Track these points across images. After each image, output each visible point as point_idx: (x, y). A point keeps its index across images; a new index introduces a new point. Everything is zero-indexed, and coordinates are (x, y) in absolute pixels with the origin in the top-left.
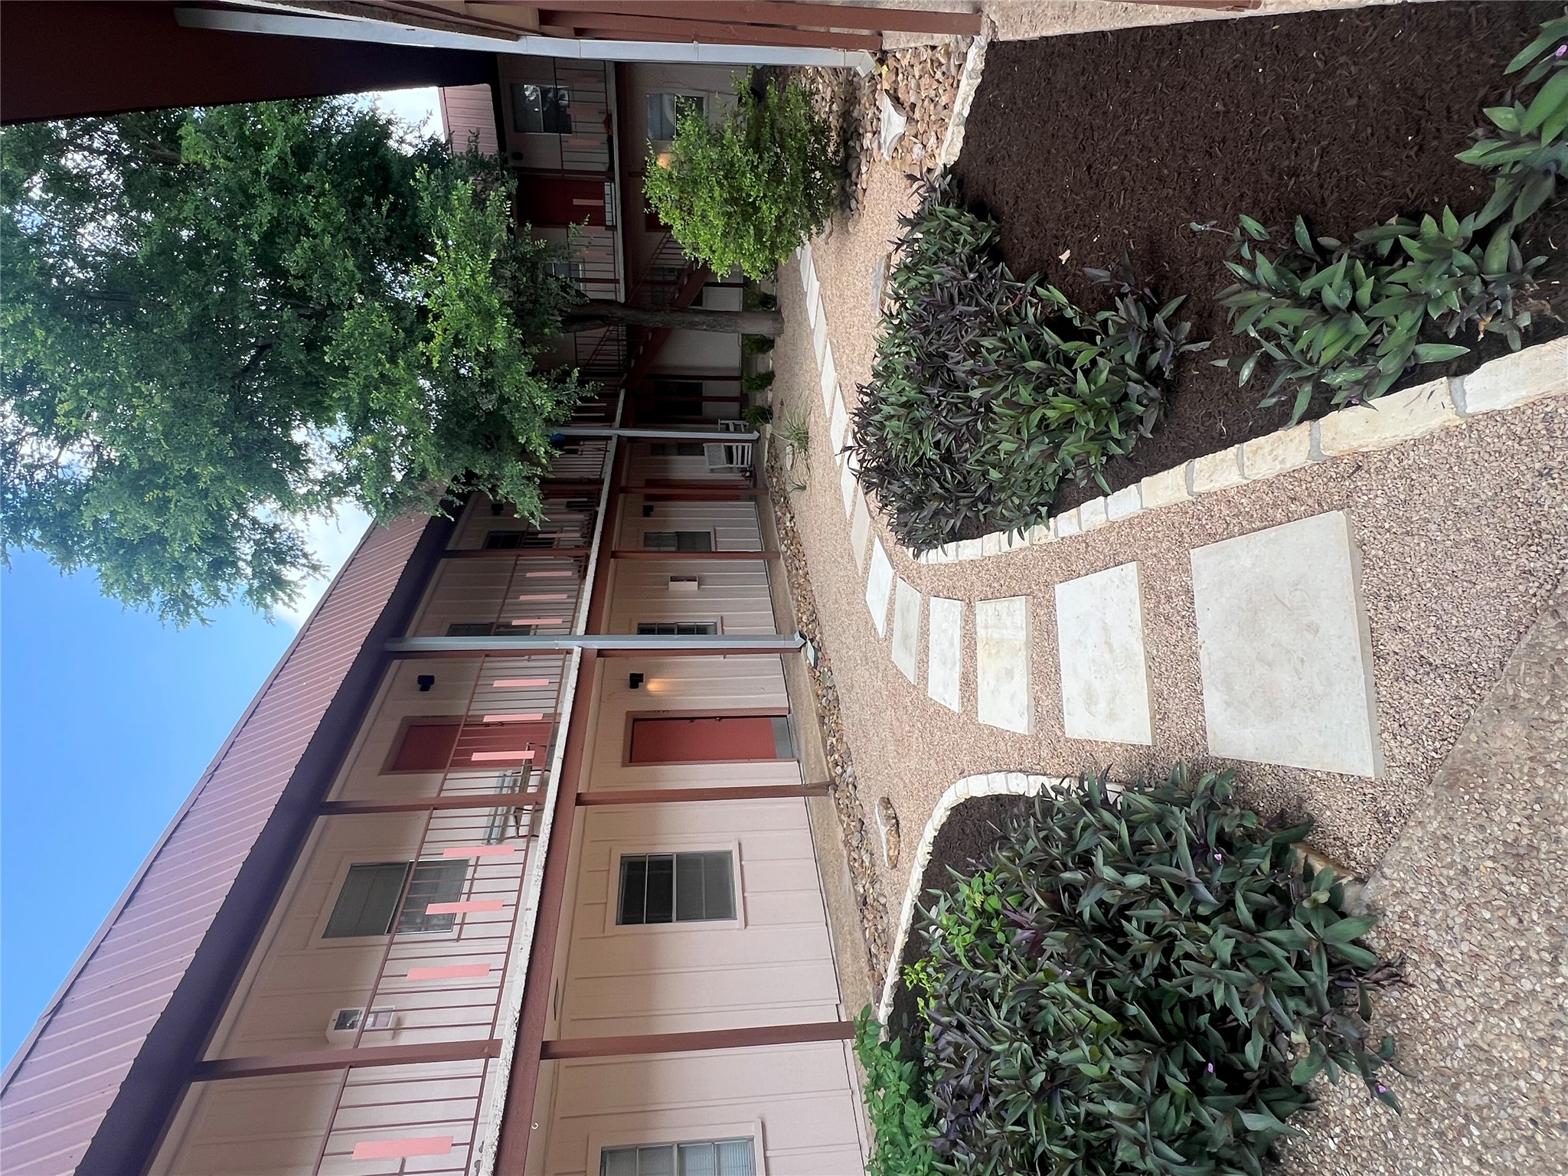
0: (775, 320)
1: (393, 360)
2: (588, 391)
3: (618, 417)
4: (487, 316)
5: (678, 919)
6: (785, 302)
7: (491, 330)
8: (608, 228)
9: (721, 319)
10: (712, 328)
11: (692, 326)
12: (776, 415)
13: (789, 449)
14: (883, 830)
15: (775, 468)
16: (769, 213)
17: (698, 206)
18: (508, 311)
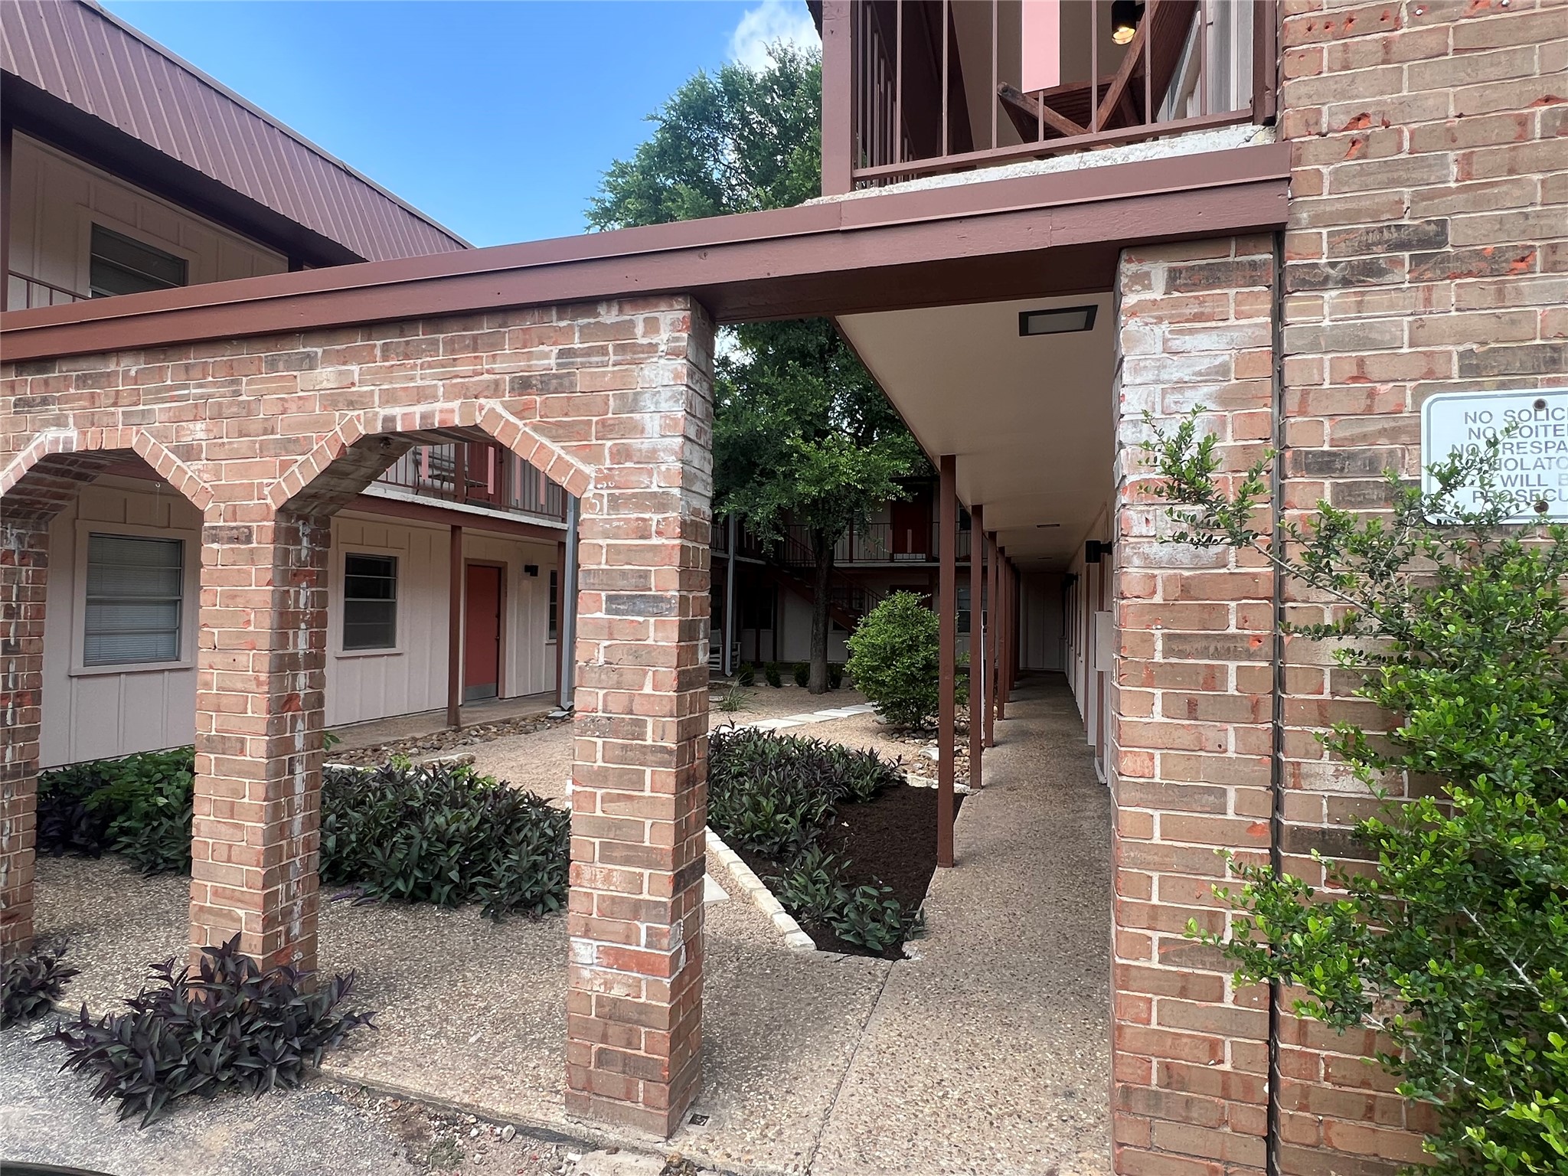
0: (821, 687)
1: (790, 412)
2: (768, 547)
3: (743, 559)
4: (819, 481)
5: (346, 602)
6: (836, 694)
7: (809, 482)
8: (892, 556)
9: (821, 644)
10: (814, 637)
11: (816, 622)
12: (748, 689)
13: (721, 698)
14: (455, 757)
16: (886, 676)
17: (890, 627)
18: (822, 495)
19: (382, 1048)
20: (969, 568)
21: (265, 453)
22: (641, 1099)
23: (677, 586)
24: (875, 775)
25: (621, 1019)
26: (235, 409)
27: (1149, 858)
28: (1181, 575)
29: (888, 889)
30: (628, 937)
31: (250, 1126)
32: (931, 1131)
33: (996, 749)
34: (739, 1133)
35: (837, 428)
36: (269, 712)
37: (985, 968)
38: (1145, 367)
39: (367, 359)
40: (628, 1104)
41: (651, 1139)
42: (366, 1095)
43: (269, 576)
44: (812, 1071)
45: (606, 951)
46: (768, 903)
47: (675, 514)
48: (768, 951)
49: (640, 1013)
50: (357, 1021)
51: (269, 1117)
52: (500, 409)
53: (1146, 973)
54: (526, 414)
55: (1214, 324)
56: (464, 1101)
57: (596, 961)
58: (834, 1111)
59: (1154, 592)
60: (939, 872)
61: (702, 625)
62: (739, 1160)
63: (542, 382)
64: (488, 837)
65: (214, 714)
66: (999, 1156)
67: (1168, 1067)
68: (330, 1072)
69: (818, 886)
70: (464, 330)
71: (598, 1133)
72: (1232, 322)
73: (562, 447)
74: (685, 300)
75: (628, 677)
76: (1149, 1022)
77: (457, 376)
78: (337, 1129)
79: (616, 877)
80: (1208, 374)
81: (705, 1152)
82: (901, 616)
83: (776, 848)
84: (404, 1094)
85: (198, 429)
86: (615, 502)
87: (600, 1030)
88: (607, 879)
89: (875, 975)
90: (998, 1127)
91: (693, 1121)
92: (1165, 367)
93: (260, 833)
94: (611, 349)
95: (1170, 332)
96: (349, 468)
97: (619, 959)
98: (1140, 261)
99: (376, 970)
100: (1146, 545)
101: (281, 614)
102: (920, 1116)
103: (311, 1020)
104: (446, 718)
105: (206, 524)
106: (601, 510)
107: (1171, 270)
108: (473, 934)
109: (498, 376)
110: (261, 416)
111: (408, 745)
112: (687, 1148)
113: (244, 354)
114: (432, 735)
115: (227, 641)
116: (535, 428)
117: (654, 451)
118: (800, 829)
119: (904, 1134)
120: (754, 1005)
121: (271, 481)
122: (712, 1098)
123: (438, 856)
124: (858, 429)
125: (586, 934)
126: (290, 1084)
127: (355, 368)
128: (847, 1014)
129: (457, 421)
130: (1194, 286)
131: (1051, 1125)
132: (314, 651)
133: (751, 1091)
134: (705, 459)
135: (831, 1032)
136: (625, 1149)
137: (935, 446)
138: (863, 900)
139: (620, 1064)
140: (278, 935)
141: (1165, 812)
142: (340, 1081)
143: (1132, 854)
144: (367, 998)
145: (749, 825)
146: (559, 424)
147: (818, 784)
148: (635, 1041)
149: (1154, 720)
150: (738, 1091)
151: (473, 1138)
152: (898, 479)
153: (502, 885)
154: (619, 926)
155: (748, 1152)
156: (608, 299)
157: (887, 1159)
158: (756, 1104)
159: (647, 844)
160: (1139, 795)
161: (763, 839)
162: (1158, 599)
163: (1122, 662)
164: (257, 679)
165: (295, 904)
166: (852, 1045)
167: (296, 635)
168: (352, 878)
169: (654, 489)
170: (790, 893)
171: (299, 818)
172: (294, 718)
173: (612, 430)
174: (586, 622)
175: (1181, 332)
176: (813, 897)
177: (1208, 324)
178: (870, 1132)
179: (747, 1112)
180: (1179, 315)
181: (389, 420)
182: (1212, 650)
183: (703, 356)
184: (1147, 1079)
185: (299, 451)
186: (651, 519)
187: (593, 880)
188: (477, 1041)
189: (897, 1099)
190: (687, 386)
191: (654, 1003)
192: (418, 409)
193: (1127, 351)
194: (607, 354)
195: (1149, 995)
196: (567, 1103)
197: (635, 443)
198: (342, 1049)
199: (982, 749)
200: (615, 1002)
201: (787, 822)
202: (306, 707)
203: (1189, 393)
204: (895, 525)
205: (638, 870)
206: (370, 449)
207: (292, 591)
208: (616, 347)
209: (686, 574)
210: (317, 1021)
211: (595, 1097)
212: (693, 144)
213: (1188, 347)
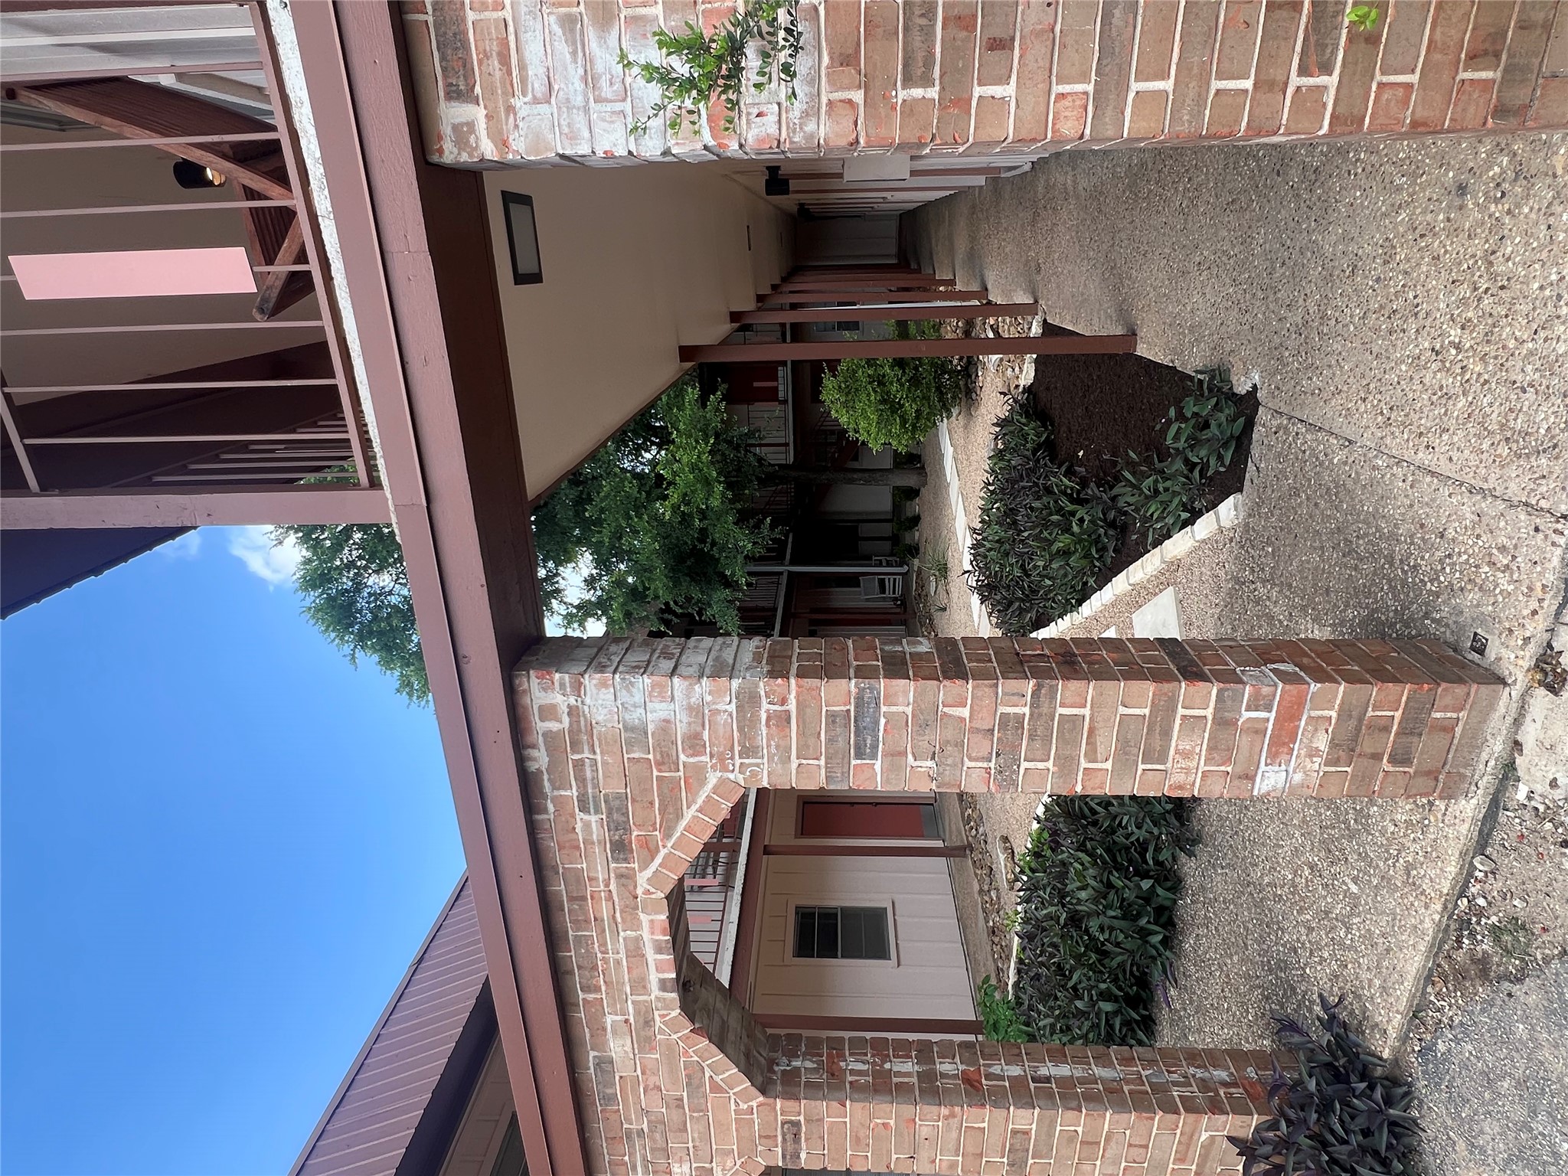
0: (919, 474)
1: (639, 516)
3: (788, 557)
4: (707, 483)
5: (842, 957)
6: (927, 459)
7: (710, 494)
8: (781, 403)
9: (873, 475)
10: (867, 482)
11: (851, 481)
12: (922, 550)
13: (932, 579)
14: (1002, 857)
15: (923, 595)
16: (910, 408)
17: (859, 406)
18: (722, 479)
19: (1363, 988)
20: (792, 325)
21: (704, 1107)
22: (1454, 715)
23: (844, 681)
24: (1024, 420)
25: (1355, 738)
26: (658, 1136)
27: (1192, 94)
28: (828, 67)
29: (1172, 412)
30: (1256, 732)
31: (1461, 1145)
32: (1509, 364)
33: (989, 287)
34: (1500, 599)
35: (653, 463)
36: (983, 1105)
37: (1271, 298)
38: (569, 125)
39: (598, 1007)
40: (1458, 730)
41: (1506, 701)
42: (1424, 1014)
43: (835, 1104)
44: (1411, 506)
45: (1273, 757)
46: (1179, 545)
47: (761, 684)
48: (1242, 547)
49: (1350, 716)
50: (1333, 1017)
51: (1449, 1122)
52: (649, 873)
53: (1344, 91)
54: (652, 846)
55: (512, 38)
56: (1439, 910)
57: (1283, 767)
58: (1473, 482)
59: (850, 102)
60: (1142, 350)
61: (887, 648)
62: (1541, 601)
63: (617, 830)
64: (1102, 844)
65: (984, 1159)
66: (1554, 277)
67: (1472, 57)
68: (1392, 1049)
69: (1161, 489)
70: (563, 910)
71: (1492, 763)
72: (507, 14)
73: (688, 808)
74: (517, 676)
75: (950, 734)
76: (1409, 86)
77: (614, 917)
78: (1471, 1053)
79: (1185, 745)
80: (574, 43)
81: (1527, 640)
82: (847, 395)
83: (1111, 532)
84: (1426, 973)
85: (679, 1171)
86: (749, 751)
87: (1365, 762)
88: (1186, 755)
89: (1279, 427)
90: (1509, 279)
91: (1481, 651)
92: (568, 100)
93: (1117, 1116)
94: (576, 757)
95: (524, 94)
96: (716, 1022)
97: (1283, 741)
98: (440, 138)
99: (1258, 977)
100: (791, 115)
101: (876, 1091)
102: (1486, 377)
103: (1329, 1065)
104: (957, 859)
105: (780, 1164)
106: (758, 765)
107: (449, 97)
108: (1214, 867)
109: (612, 875)
110: (664, 1110)
111: (987, 898)
112: (1520, 662)
113: (600, 1128)
114: (976, 875)
115: (906, 1146)
116: (668, 836)
117: (690, 708)
118: (1089, 506)
119: (1513, 397)
120: (1316, 568)
121: (732, 1101)
122: (1447, 625)
123: (1123, 900)
124: (654, 443)
125: (1250, 778)
126: (1407, 1094)
127: (609, 1020)
128: (1331, 462)
129: (663, 917)
130: (466, 63)
131: (1509, 212)
132: (914, 1053)
133: (1438, 578)
134: (696, 647)
135: (1356, 481)
136: (1516, 733)
137: (670, 369)
138: (1183, 440)
139: (1410, 739)
140: (1229, 1095)
141: (1133, 76)
142: (1404, 1039)
143: (1186, 118)
144: (1295, 993)
145: (1084, 562)
146: (663, 811)
147: (1036, 484)
148: (1383, 722)
149: (1013, 95)
150: (1437, 595)
151: (1490, 904)
152: (703, 400)
153: (1156, 831)
154: (1244, 741)
155: (1530, 589)
156: (521, 761)
157: (1552, 420)
158: (1457, 575)
159: (1147, 711)
160: (1109, 112)
161: (1100, 546)
162: (858, 96)
163: (938, 141)
164: (946, 1118)
165: (1194, 1076)
166: (1376, 457)
167: (898, 1074)
168: (1143, 982)
169: (733, 708)
170: (1170, 520)
171: (1098, 1071)
172: (988, 1077)
173: (668, 755)
174: (886, 781)
175: (524, 80)
176: (1175, 494)
177: (513, 45)
178: (1507, 439)
179: (1469, 587)
180: (503, 83)
181: (663, 985)
182: (923, 21)
183: (580, 653)
184: (1487, 84)
185: (700, 1074)
186: (768, 711)
187: (1187, 771)
188: (1356, 884)
189: (1460, 405)
190: (614, 672)
191: (1338, 702)
192: (651, 956)
193: (551, 150)
194: (582, 760)
195: (1374, 87)
196: (1450, 798)
197: (681, 730)
198: (1363, 1033)
199: (989, 303)
200: (1334, 745)
201: (1082, 520)
202: (975, 1063)
203: (599, 67)
204: (750, 401)
205: (1178, 722)
206: (695, 1001)
207: (850, 1078)
208: (574, 752)
209: (831, 670)
210: (1330, 1059)
211: (1447, 767)
212: (375, 618)
213: (542, 71)
